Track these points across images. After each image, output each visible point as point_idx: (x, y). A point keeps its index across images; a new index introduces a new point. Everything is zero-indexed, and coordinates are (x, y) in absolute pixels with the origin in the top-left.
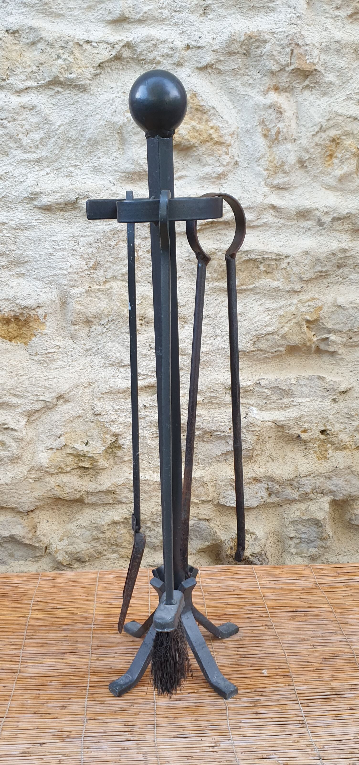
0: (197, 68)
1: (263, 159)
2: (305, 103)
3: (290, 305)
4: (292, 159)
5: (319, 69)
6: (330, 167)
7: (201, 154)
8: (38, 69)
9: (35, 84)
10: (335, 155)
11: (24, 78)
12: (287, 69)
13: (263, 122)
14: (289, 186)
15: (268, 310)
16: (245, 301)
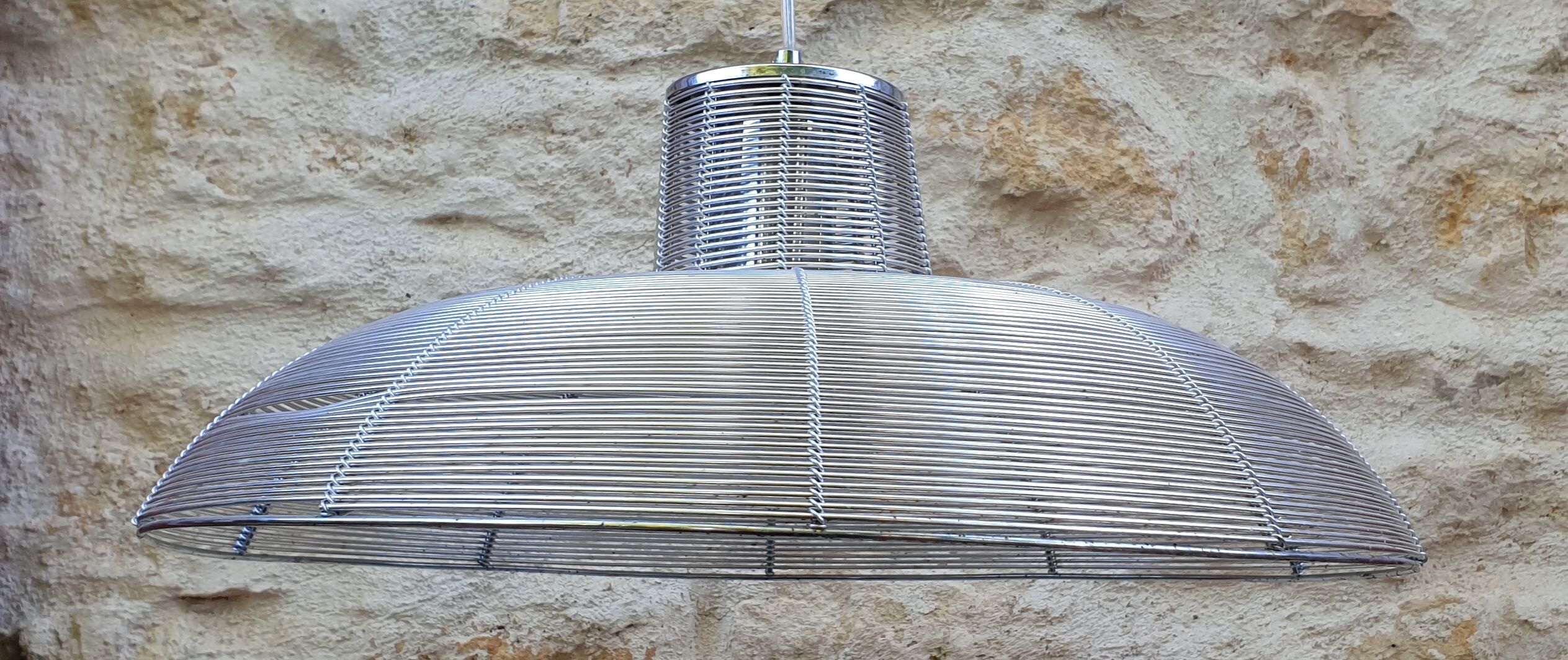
0: (1081, 15)
1: (1267, 229)
2: (1371, 92)
3: (1377, 619)
4: (1347, 227)
5: (1401, 13)
6: (1453, 248)
7: (1097, 217)
8: (666, 17)
9: (657, 52)
10: (1464, 216)
11: (631, 36)
12: (1316, 14)
13: (1261, 136)
14: (1345, 296)
15: (1312, 632)
16: (1241, 609)
